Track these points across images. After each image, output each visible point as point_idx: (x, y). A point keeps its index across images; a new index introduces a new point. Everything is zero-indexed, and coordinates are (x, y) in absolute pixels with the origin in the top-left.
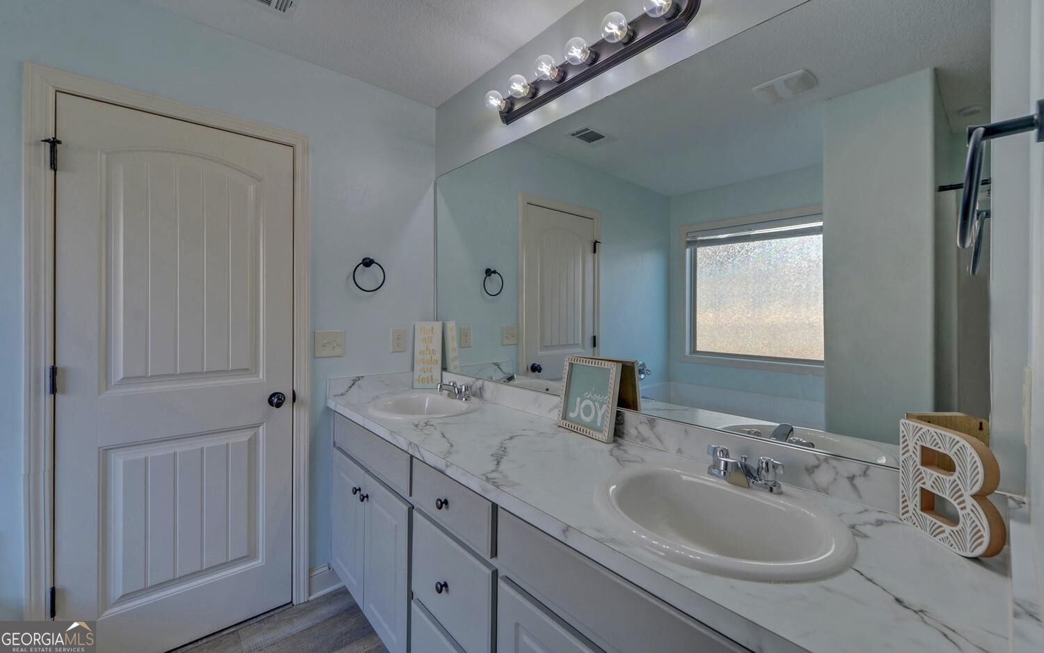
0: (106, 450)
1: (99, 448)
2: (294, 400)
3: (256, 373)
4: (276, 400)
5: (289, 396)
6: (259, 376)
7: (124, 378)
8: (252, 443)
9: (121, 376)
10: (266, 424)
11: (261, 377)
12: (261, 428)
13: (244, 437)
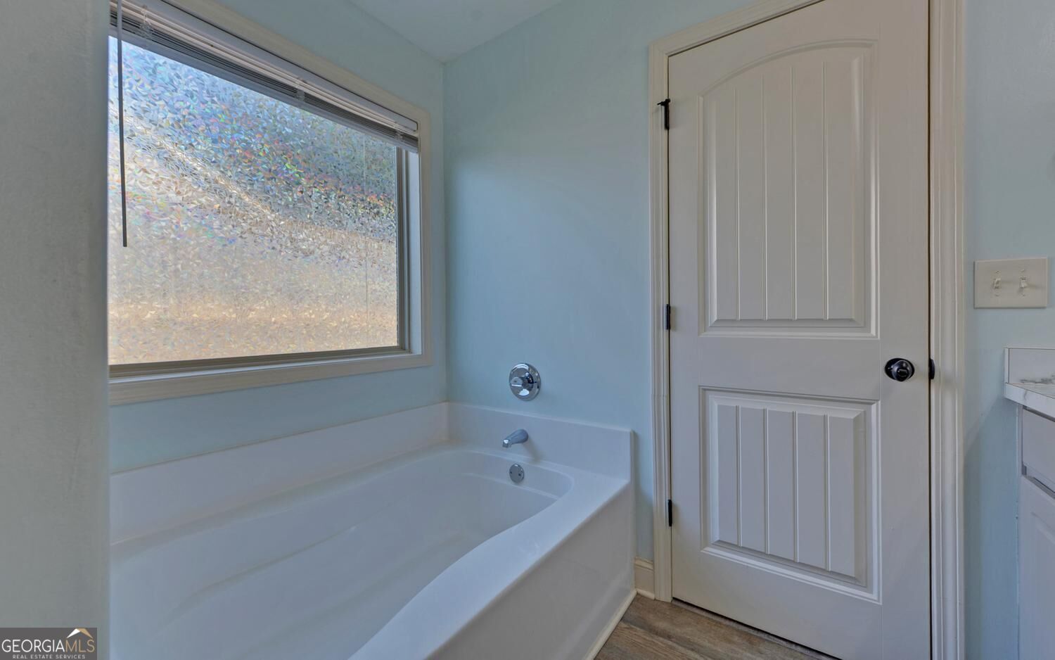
0: (705, 390)
1: (700, 386)
2: (931, 375)
3: (866, 326)
4: (899, 370)
5: (922, 368)
6: (870, 332)
7: (718, 320)
8: (861, 424)
9: (716, 318)
10: (882, 402)
11: (873, 332)
12: (874, 407)
13: (850, 413)
